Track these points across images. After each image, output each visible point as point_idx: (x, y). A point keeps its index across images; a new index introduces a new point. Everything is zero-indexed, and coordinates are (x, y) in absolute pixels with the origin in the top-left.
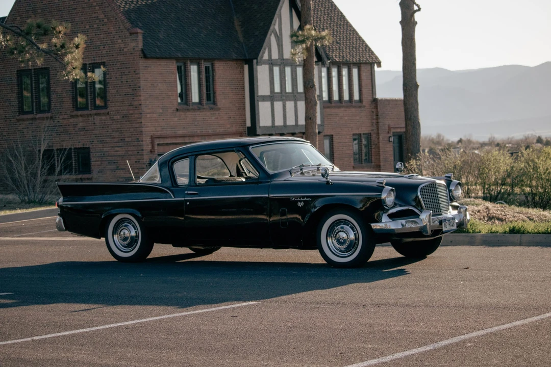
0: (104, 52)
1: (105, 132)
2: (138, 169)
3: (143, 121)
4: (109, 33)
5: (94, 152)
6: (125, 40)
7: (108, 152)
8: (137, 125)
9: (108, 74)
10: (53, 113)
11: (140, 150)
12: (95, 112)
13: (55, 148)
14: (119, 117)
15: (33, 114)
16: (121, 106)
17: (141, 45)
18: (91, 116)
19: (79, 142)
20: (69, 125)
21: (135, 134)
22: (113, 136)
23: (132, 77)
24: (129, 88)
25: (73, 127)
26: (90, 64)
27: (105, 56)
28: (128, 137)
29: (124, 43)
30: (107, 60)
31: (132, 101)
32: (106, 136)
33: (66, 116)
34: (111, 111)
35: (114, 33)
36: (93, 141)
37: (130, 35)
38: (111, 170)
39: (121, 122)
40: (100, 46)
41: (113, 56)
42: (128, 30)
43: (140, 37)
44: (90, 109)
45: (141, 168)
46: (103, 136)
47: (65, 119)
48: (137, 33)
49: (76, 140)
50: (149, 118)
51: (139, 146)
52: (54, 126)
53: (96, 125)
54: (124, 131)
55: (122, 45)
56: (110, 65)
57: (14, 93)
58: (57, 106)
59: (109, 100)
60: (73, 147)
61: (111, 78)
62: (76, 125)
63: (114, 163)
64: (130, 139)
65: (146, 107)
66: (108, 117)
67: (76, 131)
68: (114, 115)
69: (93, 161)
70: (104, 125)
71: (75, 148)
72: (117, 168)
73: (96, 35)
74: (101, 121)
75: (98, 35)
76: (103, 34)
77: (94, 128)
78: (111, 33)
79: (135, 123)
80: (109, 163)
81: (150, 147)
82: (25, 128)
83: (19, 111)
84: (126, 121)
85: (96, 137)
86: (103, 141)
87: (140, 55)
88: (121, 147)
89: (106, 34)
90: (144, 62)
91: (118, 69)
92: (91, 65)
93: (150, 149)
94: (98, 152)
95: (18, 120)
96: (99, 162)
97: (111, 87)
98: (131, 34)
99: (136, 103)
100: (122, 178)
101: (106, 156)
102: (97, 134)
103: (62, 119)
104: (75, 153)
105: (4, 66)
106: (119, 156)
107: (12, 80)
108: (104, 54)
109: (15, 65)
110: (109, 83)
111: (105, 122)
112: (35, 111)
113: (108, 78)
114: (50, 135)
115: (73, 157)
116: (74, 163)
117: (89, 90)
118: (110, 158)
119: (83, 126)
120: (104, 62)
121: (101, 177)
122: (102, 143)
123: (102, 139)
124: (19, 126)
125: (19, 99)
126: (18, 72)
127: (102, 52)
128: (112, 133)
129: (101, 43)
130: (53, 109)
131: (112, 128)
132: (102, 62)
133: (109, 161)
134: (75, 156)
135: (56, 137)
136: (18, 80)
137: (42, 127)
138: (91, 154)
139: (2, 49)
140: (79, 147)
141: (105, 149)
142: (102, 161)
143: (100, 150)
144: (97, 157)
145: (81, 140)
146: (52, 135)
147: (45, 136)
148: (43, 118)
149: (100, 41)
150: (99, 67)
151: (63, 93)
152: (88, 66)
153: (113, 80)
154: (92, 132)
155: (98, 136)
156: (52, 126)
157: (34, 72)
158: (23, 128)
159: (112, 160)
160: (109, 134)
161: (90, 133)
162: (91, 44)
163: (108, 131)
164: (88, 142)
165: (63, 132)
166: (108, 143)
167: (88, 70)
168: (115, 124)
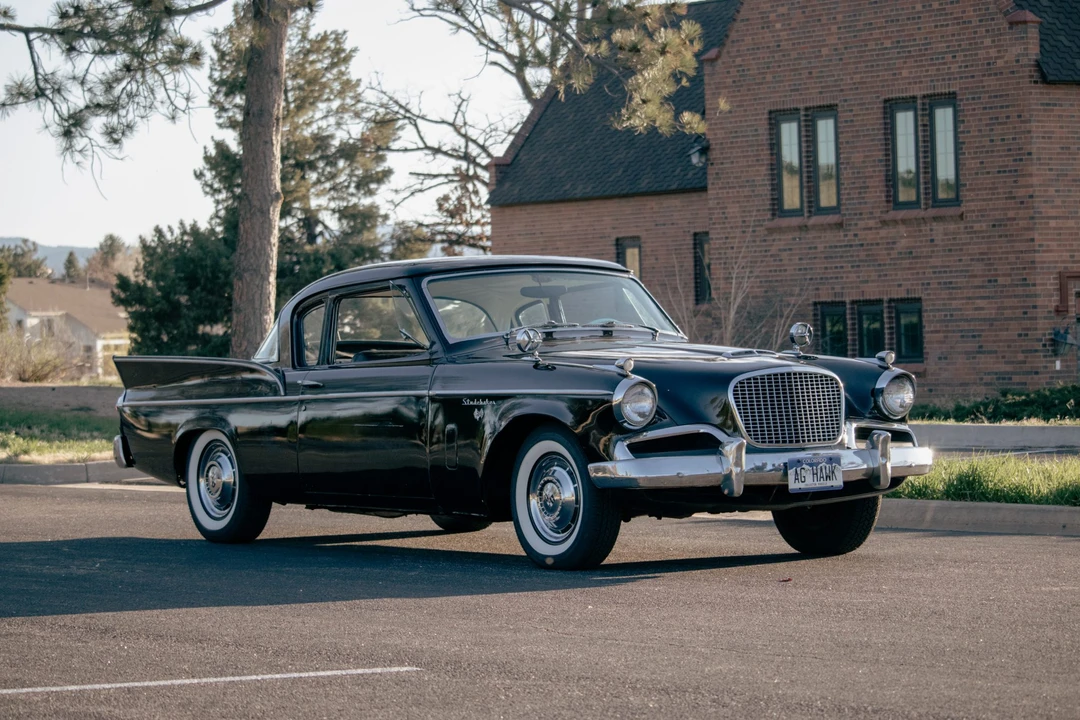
0: (954, 68)
1: (955, 261)
2: (1023, 352)
3: (1036, 237)
4: (964, 22)
5: (931, 311)
6: (999, 40)
7: (960, 310)
8: (1022, 246)
9: (963, 121)
10: (845, 215)
11: (1028, 307)
12: (932, 212)
13: (847, 300)
14: (984, 226)
15: (803, 215)
16: (991, 199)
17: (1034, 51)
18: (925, 223)
19: (900, 285)
20: (878, 244)
21: (1018, 269)
22: (972, 270)
23: (1015, 128)
24: (1006, 156)
25: (886, 249)
26: (924, 97)
27: (955, 79)
28: (1004, 275)
29: (995, 47)
30: (961, 89)
31: (1012, 187)
32: (956, 271)
33: (871, 223)
34: (968, 212)
35: (975, 22)
36: (929, 284)
37: (1011, 28)
38: (966, 353)
39: (989, 237)
40: (946, 53)
41: (973, 77)
42: (1006, 14)
43: (1033, 33)
44: (923, 206)
45: (1030, 351)
46: (951, 272)
47: (870, 229)
48: (1025, 22)
49: (893, 280)
50: (1055, 229)
51: (1027, 296)
52: (846, 246)
53: (936, 246)
54: (995, 259)
55: (993, 52)
56: (967, 99)
57: (763, 165)
58: (853, 199)
59: (965, 185)
60: (885, 298)
61: (969, 132)
62: (894, 243)
63: (974, 336)
64: (1008, 281)
65: (1046, 202)
66: (962, 225)
67: (891, 259)
68: (974, 222)
69: (928, 332)
70: (953, 245)
71: (891, 301)
72: (980, 350)
73: (936, 26)
74: (946, 234)
75: (942, 26)
76: (953, 24)
77: (933, 252)
78: (970, 22)
79: (1021, 241)
80: (962, 336)
81: (1054, 302)
82: (785, 250)
83: (773, 210)
84: (1000, 236)
85: (935, 273)
86: (951, 283)
87: (1032, 76)
88: (988, 298)
89: (958, 24)
90: (1041, 93)
91: (985, 108)
92: (927, 101)
93: (1054, 304)
94: (939, 310)
95: (771, 231)
96: (942, 335)
97: (969, 153)
98: (1012, 24)
99: (1021, 192)
100: (989, 374)
101: (956, 321)
102: (937, 267)
103: (865, 229)
104: (890, 312)
105: (741, 101)
106: (985, 320)
107: (758, 135)
108: (953, 73)
109: (765, 98)
110: (964, 143)
111: (954, 239)
112: (806, 210)
113: (963, 132)
114: (836, 267)
115: (886, 320)
116: (887, 336)
117: (921, 160)
118: (964, 326)
119: (907, 248)
120: (954, 93)
121: (945, 370)
122: (949, 288)
123: (947, 277)
124: (771, 245)
125: (772, 180)
126: (773, 115)
127: (949, 68)
128: (969, 265)
129: (948, 47)
130: (845, 204)
131: (970, 252)
132: (949, 93)
133: (962, 331)
134: (890, 318)
135: (850, 272)
136: (770, 134)
137: (821, 247)
138: (925, 314)
139: (738, 61)
140: (899, 297)
141: (955, 304)
142: (948, 331)
143: (944, 305)
144: (938, 321)
145: (905, 280)
146: (842, 267)
147: (826, 268)
148: (822, 225)
149: (946, 42)
150: (943, 105)
151: (866, 167)
152: (919, 101)
153: (973, 137)
154: (928, 262)
155: (940, 272)
156: (841, 247)
157: (806, 115)
158: (780, 250)
159: (969, 331)
160: (964, 266)
161: (922, 263)
162: (926, 49)
163: (960, 260)
164: (917, 284)
165: (866, 261)
166: (960, 288)
167: (920, 112)
168: (975, 244)
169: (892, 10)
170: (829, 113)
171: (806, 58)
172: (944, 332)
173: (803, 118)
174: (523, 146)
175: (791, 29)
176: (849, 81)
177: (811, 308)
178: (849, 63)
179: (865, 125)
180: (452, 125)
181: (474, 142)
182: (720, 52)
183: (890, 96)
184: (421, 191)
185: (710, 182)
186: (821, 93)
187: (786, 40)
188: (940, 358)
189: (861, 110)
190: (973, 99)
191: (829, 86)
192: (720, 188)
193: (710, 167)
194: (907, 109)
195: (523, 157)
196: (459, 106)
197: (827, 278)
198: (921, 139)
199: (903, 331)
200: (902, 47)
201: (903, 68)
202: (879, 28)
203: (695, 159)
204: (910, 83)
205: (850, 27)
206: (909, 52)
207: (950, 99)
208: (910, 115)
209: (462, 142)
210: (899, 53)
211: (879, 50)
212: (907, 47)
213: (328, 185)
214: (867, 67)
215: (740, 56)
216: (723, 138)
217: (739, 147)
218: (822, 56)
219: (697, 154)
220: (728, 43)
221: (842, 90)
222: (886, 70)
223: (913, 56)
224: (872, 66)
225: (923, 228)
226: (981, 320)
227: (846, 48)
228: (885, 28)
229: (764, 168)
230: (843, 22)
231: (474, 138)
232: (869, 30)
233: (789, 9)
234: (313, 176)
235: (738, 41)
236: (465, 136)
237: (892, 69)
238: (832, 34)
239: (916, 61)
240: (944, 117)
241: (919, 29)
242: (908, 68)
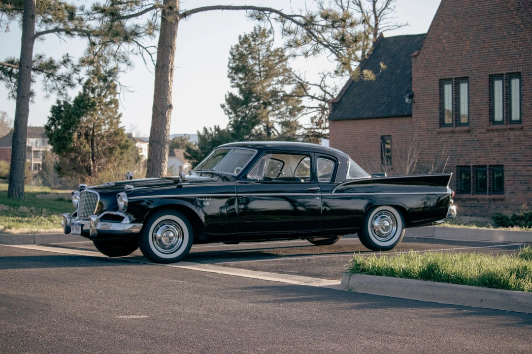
0: (520, 61)
1: (518, 149)
4: (525, 40)
7: (520, 171)
9: (524, 85)
10: (471, 127)
12: (509, 126)
13: (471, 165)
15: (453, 126)
18: (506, 131)
19: (494, 159)
20: (485, 140)
22: (526, 153)
25: (489, 142)
26: (507, 74)
27: (520, 66)
30: (523, 70)
32: (519, 153)
33: (482, 131)
34: (524, 126)
36: (507, 159)
38: (522, 190)
40: (516, 54)
41: (528, 65)
44: (505, 124)
47: (482, 133)
49: (491, 157)
52: (471, 141)
53: (511, 141)
56: (525, 75)
57: (436, 103)
58: (475, 119)
59: (524, 114)
60: (488, 165)
61: (526, 90)
62: (492, 140)
63: (526, 183)
66: (522, 132)
67: (491, 147)
68: (527, 131)
69: (506, 181)
70: (518, 141)
71: (490, 166)
72: (529, 190)
74: (515, 136)
75: (515, 42)
76: (520, 41)
77: (509, 144)
78: (527, 40)
80: (521, 183)
82: (445, 142)
83: (440, 123)
85: (509, 154)
86: (516, 158)
89: (522, 41)
92: (508, 76)
94: (511, 171)
95: (439, 133)
96: (512, 182)
97: (526, 100)
101: (518, 176)
102: (510, 151)
103: (479, 133)
104: (490, 171)
105: (427, 75)
106: (531, 176)
107: (435, 90)
108: (519, 63)
109: (438, 73)
110: (523, 95)
111: (519, 138)
112: (454, 124)
113: (523, 90)
114: (467, 150)
115: (488, 175)
116: (488, 182)
117: (505, 103)
118: (522, 178)
119: (498, 142)
120: (520, 72)
121: (513, 198)
122: (515, 161)
123: (515, 156)
124: (439, 140)
125: (440, 110)
126: (441, 81)
127: (518, 61)
128: (525, 151)
129: (518, 51)
130: (471, 122)
131: (525, 145)
132: (518, 72)
133: (521, 181)
134: (490, 174)
135: (473, 152)
136: (440, 90)
137: (460, 141)
138: (505, 172)
139: (427, 56)
140: (494, 164)
141: (519, 168)
142: (515, 181)
143: (514, 168)
144: (510, 176)
145: (496, 156)
146: (469, 150)
147: (462, 150)
148: (461, 131)
149: (517, 49)
150: (515, 78)
151: (481, 105)
152: (504, 76)
153: (527, 92)
154: (507, 149)
155: (512, 153)
156: (469, 141)
157: (455, 81)
158: (443, 142)
159: (524, 180)
160: (522, 151)
161: (504, 149)
162: (508, 52)
163: (521, 148)
164: (502, 159)
165: (480, 147)
166: (520, 161)
167: (505, 81)
168: (528, 141)
169: (493, 35)
170: (465, 80)
171: (456, 56)
172: (513, 180)
173: (454, 83)
174: (344, 95)
175: (449, 43)
176: (474, 66)
177: (456, 168)
178: (474, 58)
179: (481, 86)
180: (320, 86)
181: (329, 93)
182: (419, 53)
183: (492, 73)
184: (306, 114)
185: (413, 111)
186: (462, 71)
187: (447, 47)
188: (511, 193)
189: (479, 79)
190: (528, 75)
191: (465, 69)
192: (418, 113)
193: (413, 104)
194: (499, 79)
195: (344, 100)
196: (323, 78)
197: (463, 155)
198: (505, 93)
199: (495, 180)
200: (498, 51)
201: (498, 61)
202: (488, 42)
203: (407, 100)
204: (501, 68)
205: (475, 42)
206: (501, 53)
207: (518, 75)
208: (501, 82)
209: (323, 93)
210: (496, 54)
211: (488, 52)
212: (500, 51)
213: (277, 112)
214: (482, 60)
215: (427, 54)
216: (420, 91)
217: (426, 95)
218: (462, 55)
219: (408, 98)
220: (422, 49)
221: (471, 70)
222: (490, 61)
223: (502, 56)
224: (484, 60)
225: (505, 133)
226: (529, 176)
227: (473, 51)
228: (490, 42)
229: (437, 105)
230: (472, 40)
231: (328, 92)
232: (483, 43)
233: (449, 34)
234: (270, 108)
235: (427, 48)
236: (324, 91)
237: (493, 61)
238: (467, 45)
239: (503, 58)
240: (515, 83)
241: (505, 43)
242: (500, 61)
